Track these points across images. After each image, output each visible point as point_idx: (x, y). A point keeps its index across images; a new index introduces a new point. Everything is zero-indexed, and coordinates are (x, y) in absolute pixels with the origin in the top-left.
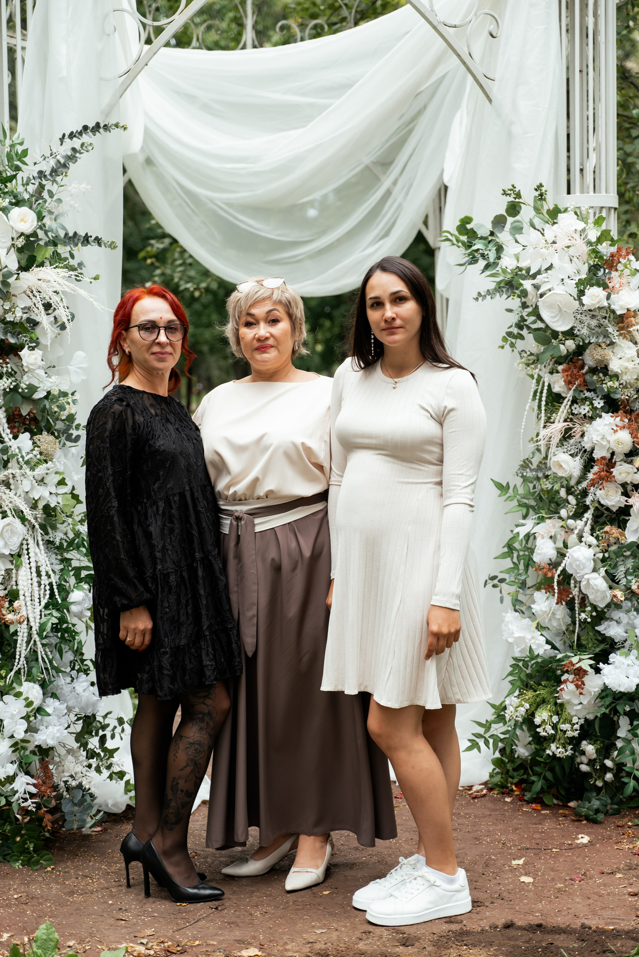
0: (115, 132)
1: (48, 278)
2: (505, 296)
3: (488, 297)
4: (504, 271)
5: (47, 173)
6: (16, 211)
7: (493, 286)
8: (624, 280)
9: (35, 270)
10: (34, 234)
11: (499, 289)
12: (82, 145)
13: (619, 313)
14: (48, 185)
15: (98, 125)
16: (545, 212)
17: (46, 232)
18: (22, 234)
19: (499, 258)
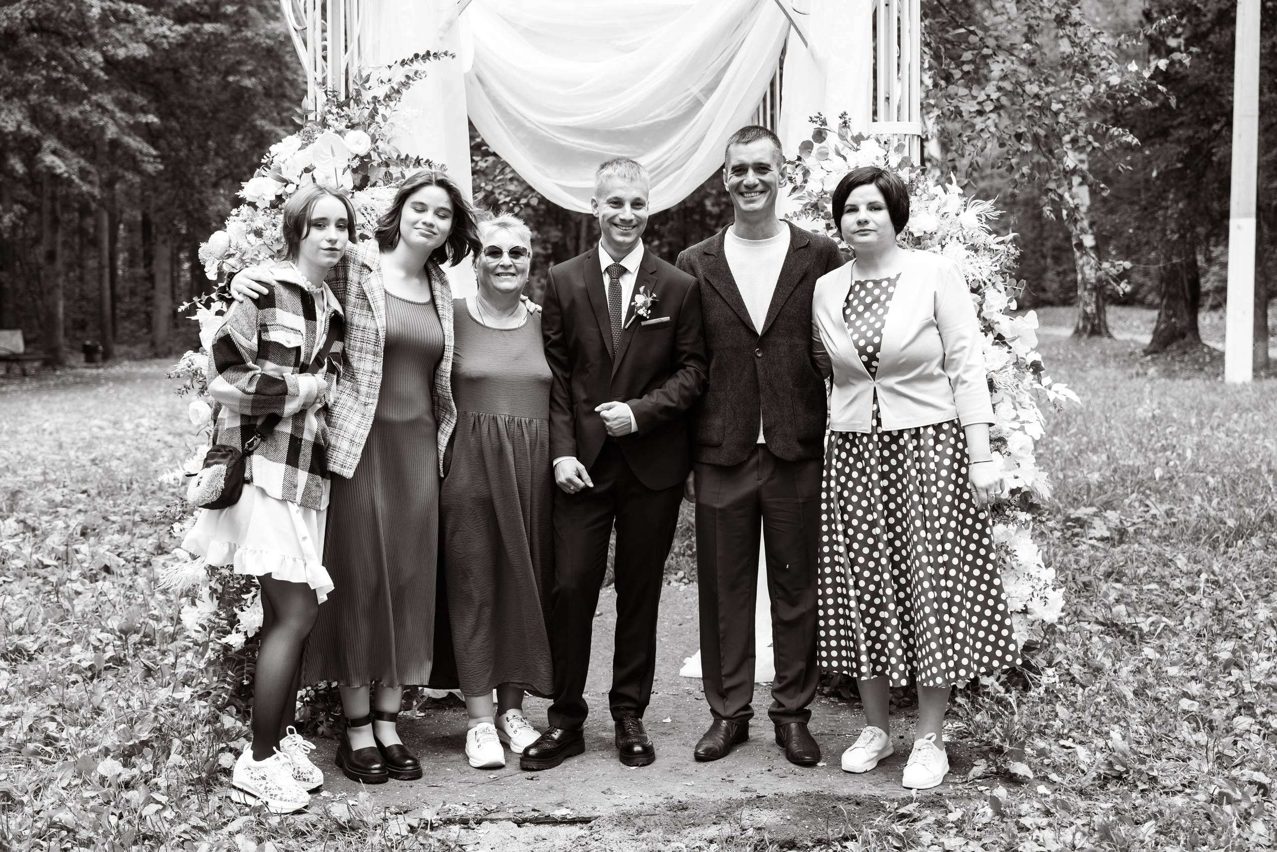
0: (444, 59)
1: (382, 197)
2: (810, 218)
3: (795, 219)
4: (810, 194)
5: (381, 98)
6: (351, 133)
7: (800, 208)
8: (923, 205)
9: (369, 190)
10: (368, 156)
11: (805, 211)
12: (416, 73)
13: (916, 235)
14: (381, 110)
15: (428, 53)
16: (849, 139)
17: (379, 154)
18: (357, 156)
19: (805, 181)
